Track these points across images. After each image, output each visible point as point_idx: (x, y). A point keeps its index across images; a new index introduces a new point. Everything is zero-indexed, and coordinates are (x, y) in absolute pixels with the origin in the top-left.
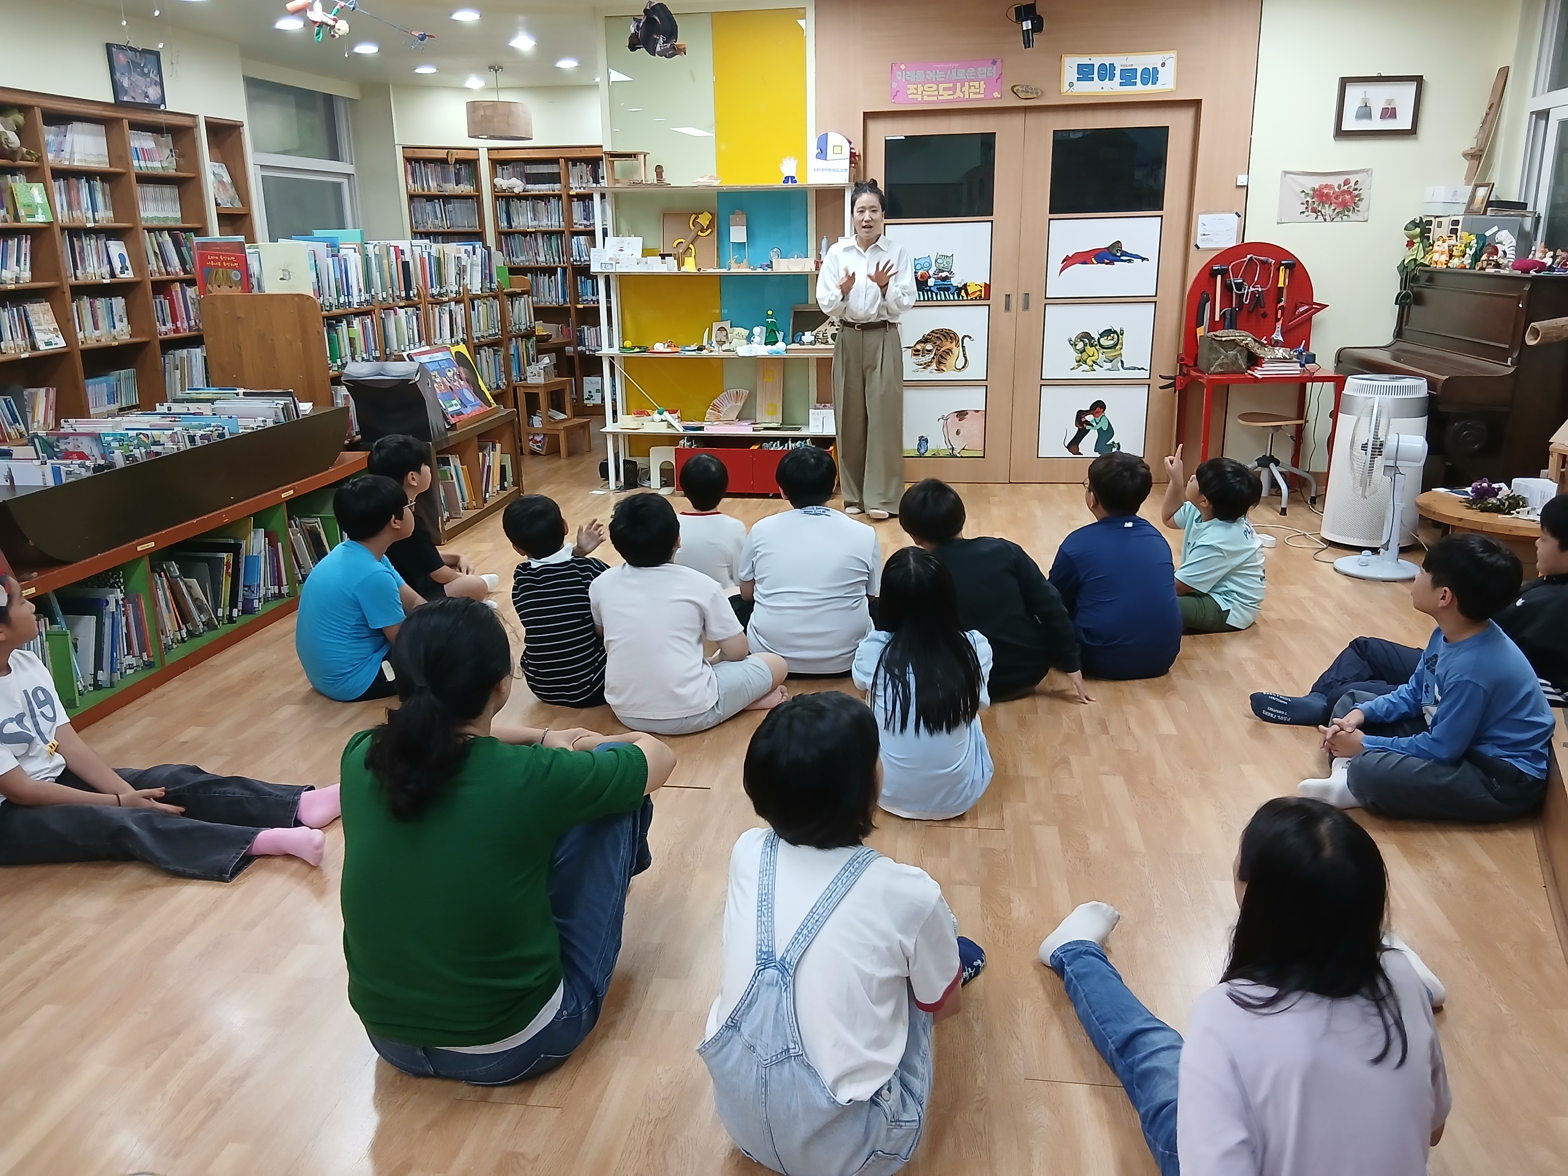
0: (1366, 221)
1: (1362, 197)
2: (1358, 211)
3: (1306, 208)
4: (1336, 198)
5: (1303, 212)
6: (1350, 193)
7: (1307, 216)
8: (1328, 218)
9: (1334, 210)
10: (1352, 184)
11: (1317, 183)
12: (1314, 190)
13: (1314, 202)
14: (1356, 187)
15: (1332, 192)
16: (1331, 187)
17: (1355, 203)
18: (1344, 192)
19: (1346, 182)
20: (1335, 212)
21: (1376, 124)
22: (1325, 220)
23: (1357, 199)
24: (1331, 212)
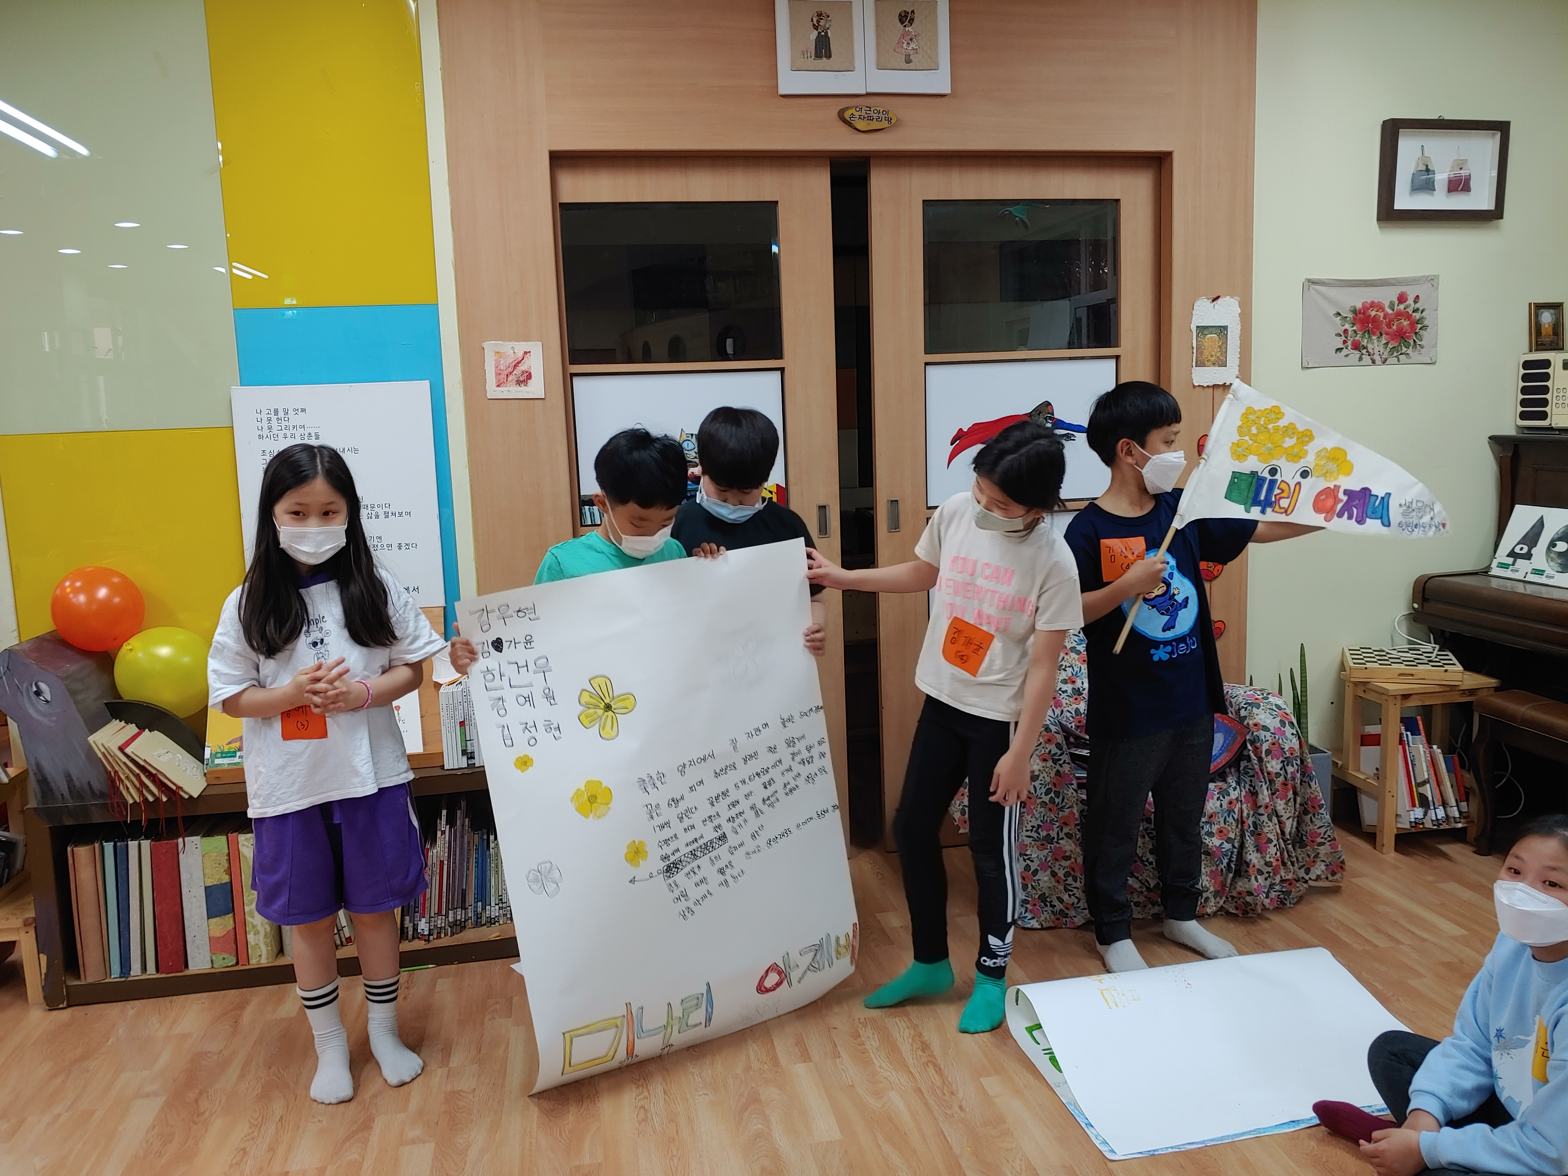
0: (1434, 363)
1: (1426, 323)
2: (1422, 347)
3: (1345, 342)
4: (1389, 325)
5: (1339, 350)
6: (1408, 316)
7: (1347, 356)
8: (1377, 357)
9: (1387, 343)
10: (1410, 301)
11: (1357, 299)
12: (1354, 311)
13: (1355, 332)
14: (1417, 306)
15: (1382, 315)
16: (1380, 307)
17: (1416, 333)
18: (1399, 315)
19: (1402, 299)
20: (1388, 349)
21: (1439, 201)
22: (1374, 362)
23: (1419, 326)
24: (1382, 350)
